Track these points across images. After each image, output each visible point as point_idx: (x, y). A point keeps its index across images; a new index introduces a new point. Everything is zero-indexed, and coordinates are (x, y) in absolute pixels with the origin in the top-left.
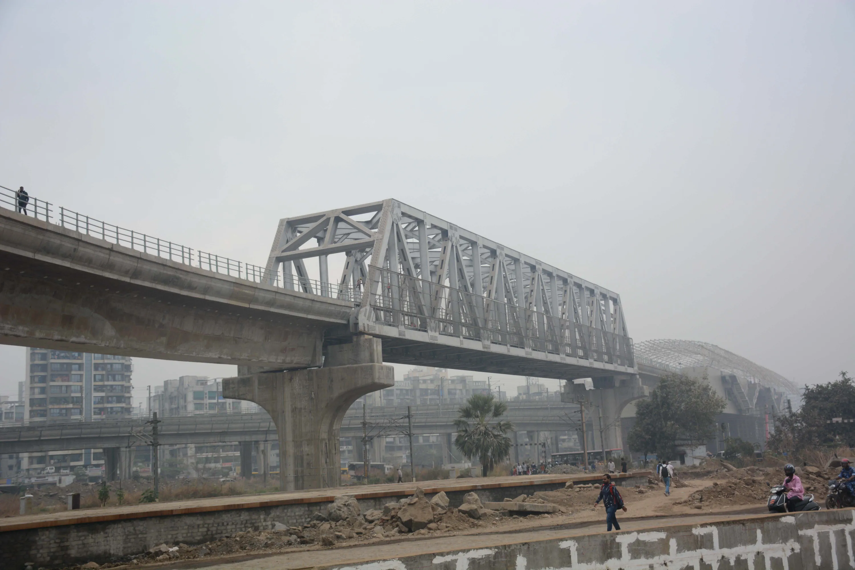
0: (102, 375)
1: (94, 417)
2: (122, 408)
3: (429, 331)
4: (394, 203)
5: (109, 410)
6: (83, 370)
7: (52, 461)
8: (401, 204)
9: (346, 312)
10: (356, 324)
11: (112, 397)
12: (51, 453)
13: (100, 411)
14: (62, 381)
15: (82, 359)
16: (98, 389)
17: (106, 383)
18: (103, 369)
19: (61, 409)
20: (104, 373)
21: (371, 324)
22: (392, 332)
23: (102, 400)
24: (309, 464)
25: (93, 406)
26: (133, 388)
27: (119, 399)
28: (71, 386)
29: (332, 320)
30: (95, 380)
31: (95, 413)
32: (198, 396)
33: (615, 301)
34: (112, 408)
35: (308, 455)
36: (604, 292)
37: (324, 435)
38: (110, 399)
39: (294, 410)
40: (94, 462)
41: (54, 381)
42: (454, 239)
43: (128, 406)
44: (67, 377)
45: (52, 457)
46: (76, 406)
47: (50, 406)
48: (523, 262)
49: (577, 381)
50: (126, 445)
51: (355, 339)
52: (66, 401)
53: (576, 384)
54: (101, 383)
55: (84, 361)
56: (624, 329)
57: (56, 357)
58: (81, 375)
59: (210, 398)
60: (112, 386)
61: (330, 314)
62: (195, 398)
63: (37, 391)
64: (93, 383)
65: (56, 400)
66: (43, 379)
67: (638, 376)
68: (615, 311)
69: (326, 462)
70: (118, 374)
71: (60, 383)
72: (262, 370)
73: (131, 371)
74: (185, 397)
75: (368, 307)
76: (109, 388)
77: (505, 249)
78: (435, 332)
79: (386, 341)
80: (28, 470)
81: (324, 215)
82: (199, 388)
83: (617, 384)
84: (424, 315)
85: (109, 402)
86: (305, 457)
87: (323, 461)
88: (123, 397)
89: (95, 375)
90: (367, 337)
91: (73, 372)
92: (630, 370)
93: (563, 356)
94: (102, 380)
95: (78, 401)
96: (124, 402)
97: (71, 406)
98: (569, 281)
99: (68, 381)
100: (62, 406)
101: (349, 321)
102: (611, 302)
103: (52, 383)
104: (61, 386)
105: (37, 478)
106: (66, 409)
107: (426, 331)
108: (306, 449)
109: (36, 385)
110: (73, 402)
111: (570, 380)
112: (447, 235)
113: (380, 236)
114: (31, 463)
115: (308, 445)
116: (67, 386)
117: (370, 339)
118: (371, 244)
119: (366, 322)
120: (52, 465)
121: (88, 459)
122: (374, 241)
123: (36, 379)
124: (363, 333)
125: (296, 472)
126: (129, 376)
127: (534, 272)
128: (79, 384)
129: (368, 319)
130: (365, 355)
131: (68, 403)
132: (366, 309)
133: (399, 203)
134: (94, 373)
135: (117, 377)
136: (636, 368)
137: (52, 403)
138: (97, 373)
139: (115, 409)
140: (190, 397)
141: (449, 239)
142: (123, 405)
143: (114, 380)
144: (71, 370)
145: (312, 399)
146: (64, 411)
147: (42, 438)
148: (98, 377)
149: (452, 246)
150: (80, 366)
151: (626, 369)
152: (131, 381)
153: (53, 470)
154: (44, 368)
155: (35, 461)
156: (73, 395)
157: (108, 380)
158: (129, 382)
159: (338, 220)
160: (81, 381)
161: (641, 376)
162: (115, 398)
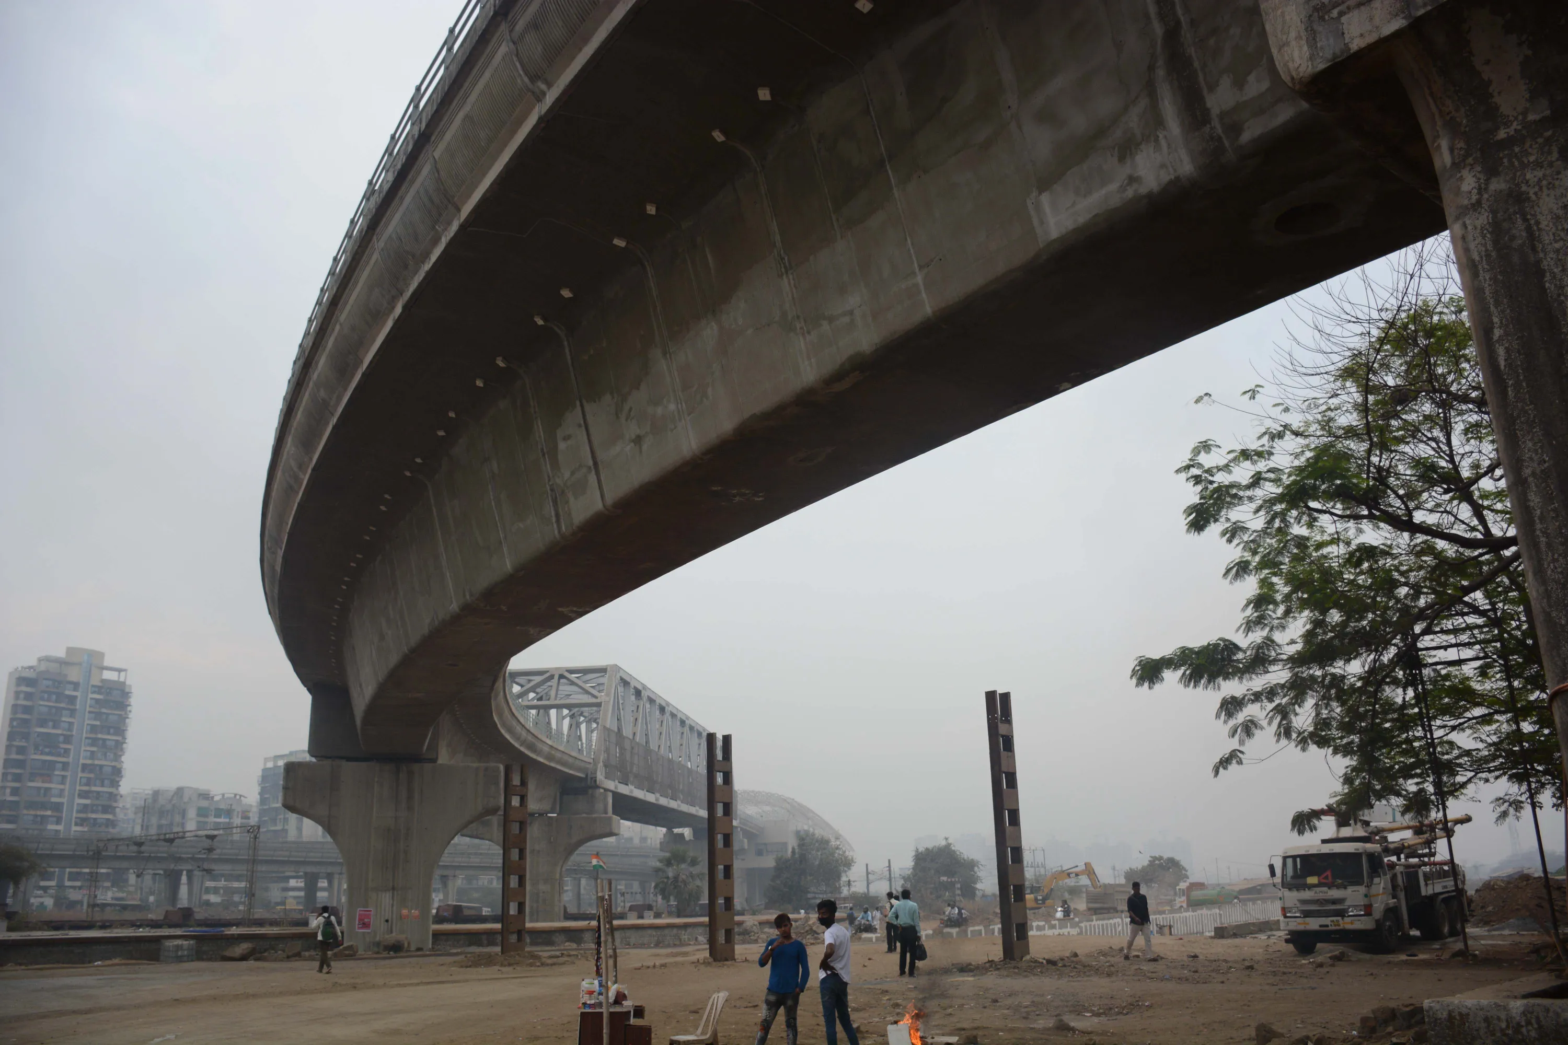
1: (74, 828)
2: (108, 820)
3: (629, 784)
4: (617, 668)
5: (92, 821)
9: (586, 768)
10: (593, 779)
11: (97, 805)
13: (81, 822)
14: (43, 782)
15: (68, 757)
16: (82, 795)
17: (94, 789)
18: (91, 772)
19: (36, 816)
20: (92, 776)
21: (605, 780)
22: (624, 789)
23: (84, 809)
25: (75, 815)
26: (121, 795)
27: (107, 809)
28: (51, 789)
29: (571, 772)
30: (80, 785)
31: (76, 824)
32: (202, 812)
34: (95, 819)
38: (94, 808)
41: (33, 781)
42: (643, 698)
43: (114, 819)
44: (48, 777)
46: (55, 814)
47: (25, 812)
48: (678, 718)
49: (676, 831)
51: (590, 791)
52: (43, 806)
54: (86, 788)
55: (70, 760)
57: (39, 752)
58: (64, 777)
59: (215, 816)
60: (98, 793)
62: (199, 815)
63: (9, 791)
64: (78, 788)
65: (32, 805)
66: (18, 778)
70: (107, 779)
71: (39, 784)
73: (122, 777)
74: (183, 814)
76: (95, 794)
77: (669, 706)
79: (617, 796)
81: (548, 671)
82: (204, 804)
85: (93, 812)
88: (110, 807)
89: (81, 778)
90: (600, 791)
91: (57, 773)
94: (87, 784)
95: (57, 807)
96: (110, 813)
97: (49, 813)
99: (50, 782)
100: (39, 813)
101: (587, 776)
103: (28, 784)
104: (40, 788)
106: (43, 817)
107: (627, 785)
109: (9, 784)
110: (51, 809)
111: (670, 829)
112: (640, 696)
113: (607, 699)
116: (46, 789)
117: (603, 793)
118: (599, 705)
119: (601, 778)
121: (61, 880)
122: (601, 703)
123: (10, 777)
124: (598, 787)
126: (118, 782)
127: (683, 727)
128: (62, 787)
129: (603, 775)
130: (599, 806)
131: (46, 809)
132: (602, 767)
133: (619, 669)
134: (80, 775)
135: (106, 782)
137: (25, 808)
138: (84, 775)
139: (99, 821)
140: (192, 813)
141: (641, 699)
142: (110, 817)
143: (103, 786)
146: (39, 819)
149: (642, 705)
150: (65, 766)
152: (120, 789)
154: (21, 764)
156: (54, 800)
157: (95, 785)
158: (117, 789)
159: (561, 676)
160: (63, 783)
161: (742, 829)
162: (100, 808)
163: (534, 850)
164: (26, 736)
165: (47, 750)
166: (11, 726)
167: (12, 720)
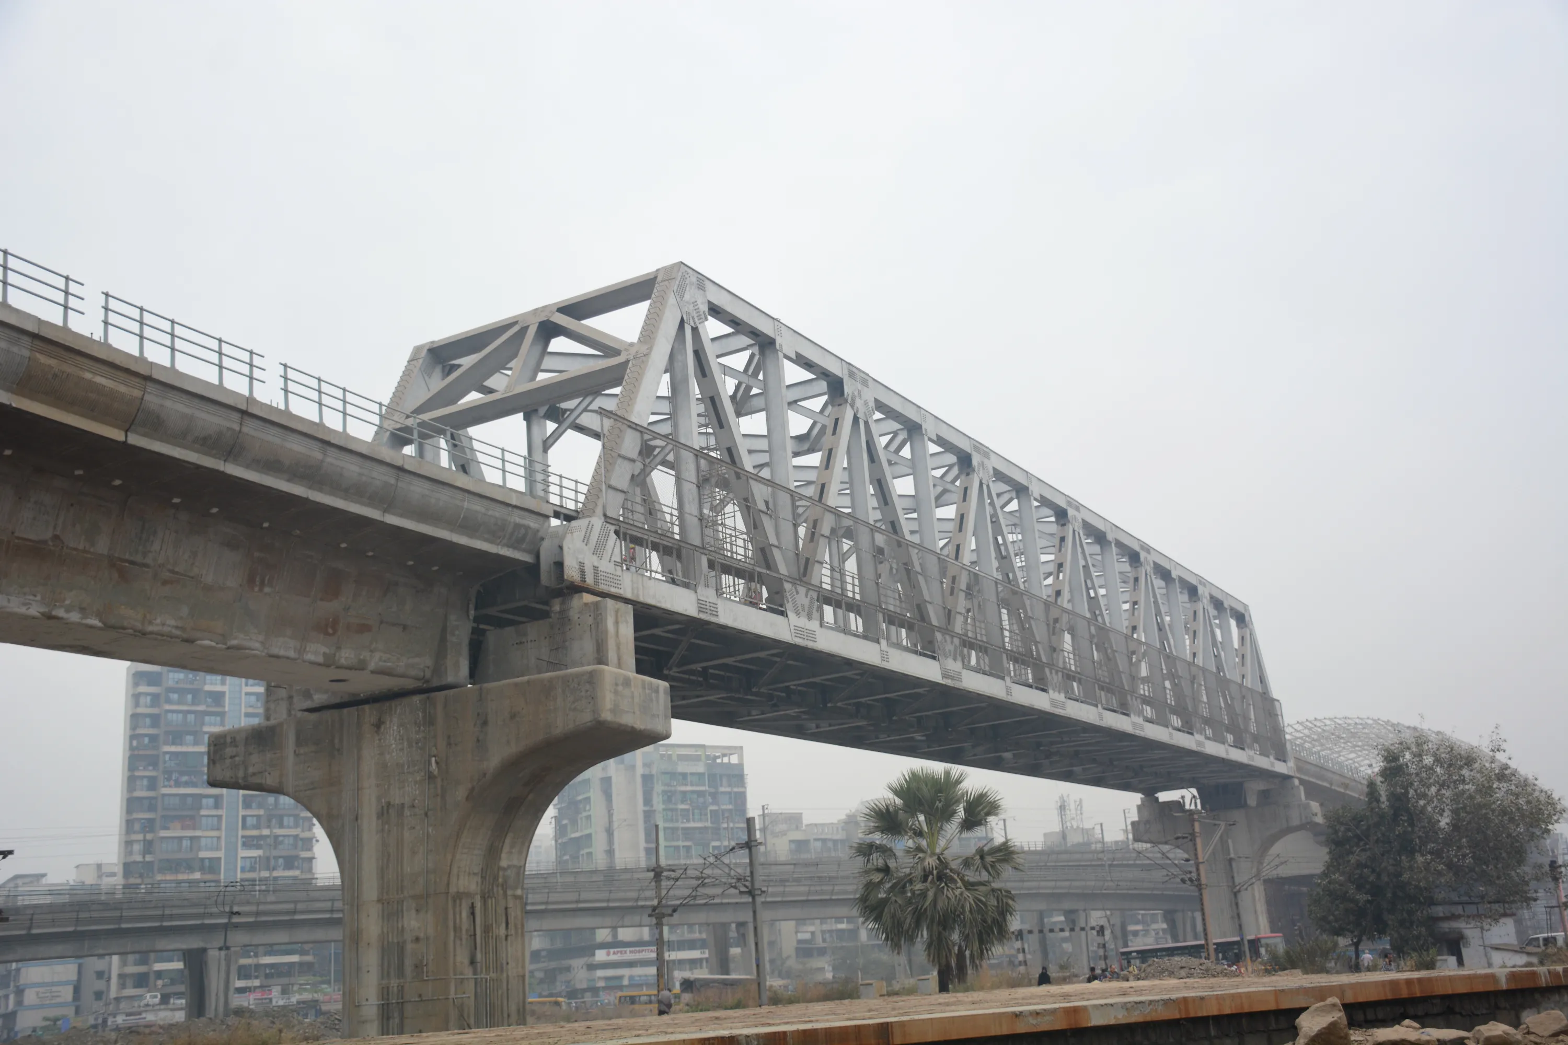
0: (258, 817)
2: (296, 878)
3: (791, 614)
4: (684, 274)
6: (222, 808)
7: (160, 983)
8: (707, 282)
9: (527, 528)
10: (559, 565)
11: (276, 858)
12: (158, 967)
14: (183, 828)
16: (249, 843)
17: (266, 832)
19: (179, 882)
20: (262, 812)
21: (606, 566)
22: (678, 601)
23: (257, 864)
24: (418, 967)
26: (317, 841)
27: (290, 862)
28: (199, 837)
30: (244, 827)
33: (1241, 619)
34: (276, 879)
35: (417, 939)
36: (1219, 596)
37: (469, 883)
38: (272, 862)
39: (384, 812)
40: (240, 984)
41: (167, 828)
42: (859, 403)
43: (309, 876)
44: (191, 821)
45: (159, 974)
47: (160, 877)
48: (1037, 495)
49: (1164, 796)
50: (221, 944)
51: (556, 606)
52: (189, 866)
53: (1164, 803)
54: (255, 833)
56: (1262, 680)
57: (172, 783)
58: (219, 817)
60: (276, 837)
61: (469, 526)
63: (137, 847)
64: (240, 833)
65: (171, 866)
66: (148, 826)
67: (1296, 782)
68: (1242, 639)
69: (473, 962)
70: (290, 816)
71: (178, 833)
72: (308, 704)
75: (597, 522)
76: (270, 840)
77: (992, 456)
78: (810, 617)
80: (117, 999)
81: (516, 323)
83: (1252, 801)
84: (777, 571)
85: (269, 868)
86: (409, 947)
87: (462, 957)
88: (297, 857)
89: (244, 817)
90: (588, 598)
91: (203, 812)
92: (1280, 768)
93: (1140, 720)
94: (257, 827)
95: (212, 866)
96: (298, 868)
97: (197, 875)
98: (1142, 559)
99: (194, 828)
100: (181, 877)
101: (538, 557)
102: (1233, 623)
103: (163, 833)
104: (180, 839)
105: (128, 1015)
106: (190, 882)
107: (783, 614)
108: (412, 922)
109: (134, 837)
110: (202, 869)
111: (1149, 793)
112: (842, 393)
113: (644, 349)
114: (123, 986)
115: (417, 911)
116: (192, 838)
117: (596, 604)
119: (590, 561)
120: (157, 990)
122: (627, 362)
123: (137, 826)
124: (578, 589)
125: (384, 992)
127: (1064, 525)
128: (214, 833)
129: (598, 550)
131: (191, 869)
132: (590, 528)
133: (702, 281)
134: (242, 812)
135: (286, 820)
136: (1291, 764)
137: (161, 870)
138: (249, 812)
139: (280, 881)
141: (846, 401)
142: (297, 873)
143: (281, 826)
144: (200, 808)
145: (431, 777)
147: (34, 931)
148: (250, 821)
149: (856, 419)
150: (218, 801)
151: (1273, 765)
153: (157, 1000)
154: (151, 804)
155: (129, 982)
156: (203, 854)
159: (549, 330)
160: (219, 829)
161: (1302, 781)
162: (281, 861)
163: (389, 804)
164: (153, 762)
165: (185, 778)
166: (131, 748)
167: (132, 737)
